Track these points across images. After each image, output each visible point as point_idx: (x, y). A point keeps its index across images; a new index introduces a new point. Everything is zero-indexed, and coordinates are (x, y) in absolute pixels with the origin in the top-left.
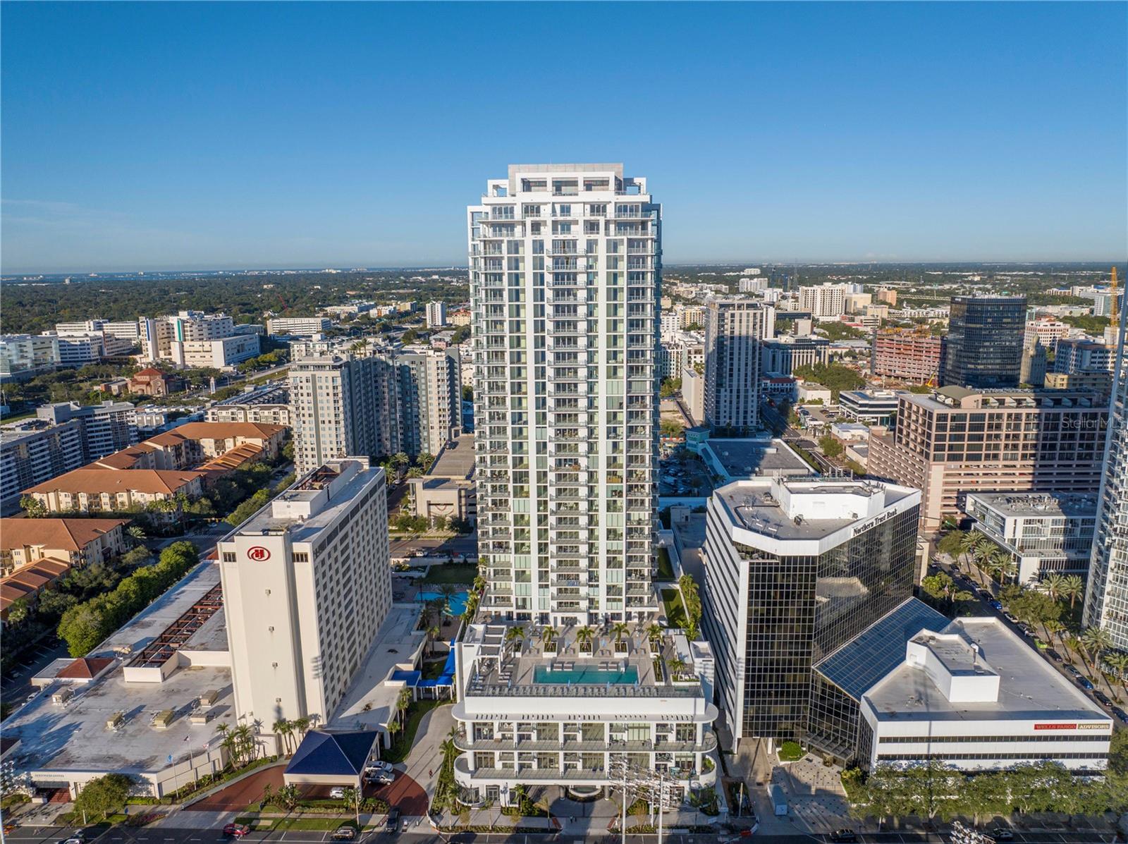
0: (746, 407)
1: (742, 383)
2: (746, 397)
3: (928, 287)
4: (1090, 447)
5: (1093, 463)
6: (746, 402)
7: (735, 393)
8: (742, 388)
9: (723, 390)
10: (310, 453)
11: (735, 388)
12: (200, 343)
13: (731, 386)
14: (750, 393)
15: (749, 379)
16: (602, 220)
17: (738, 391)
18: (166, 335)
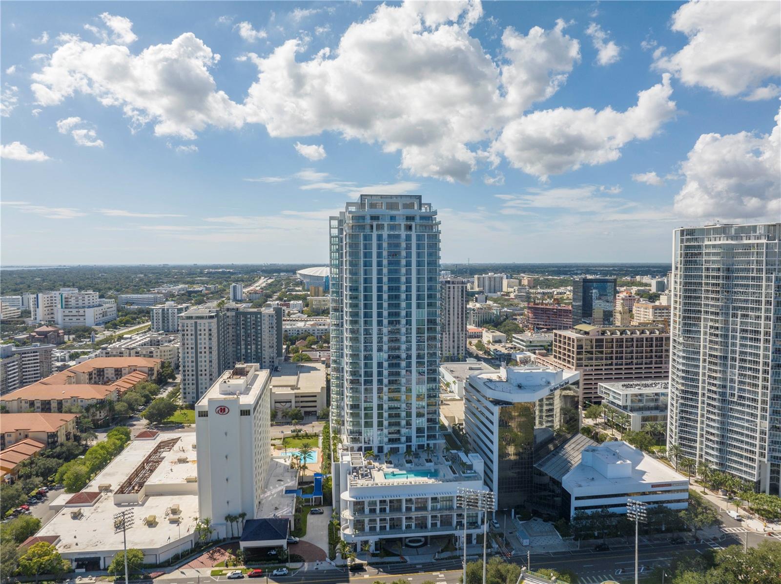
0: (458, 344)
1: (456, 329)
2: (458, 338)
3: (550, 277)
4: (661, 357)
5: (663, 366)
6: (458, 341)
7: (451, 336)
8: (456, 333)
9: (444, 333)
10: (190, 373)
11: (451, 333)
12: (77, 310)
13: (449, 331)
14: (461, 336)
15: (460, 327)
16: (413, 224)
17: (454, 334)
18: (50, 305)
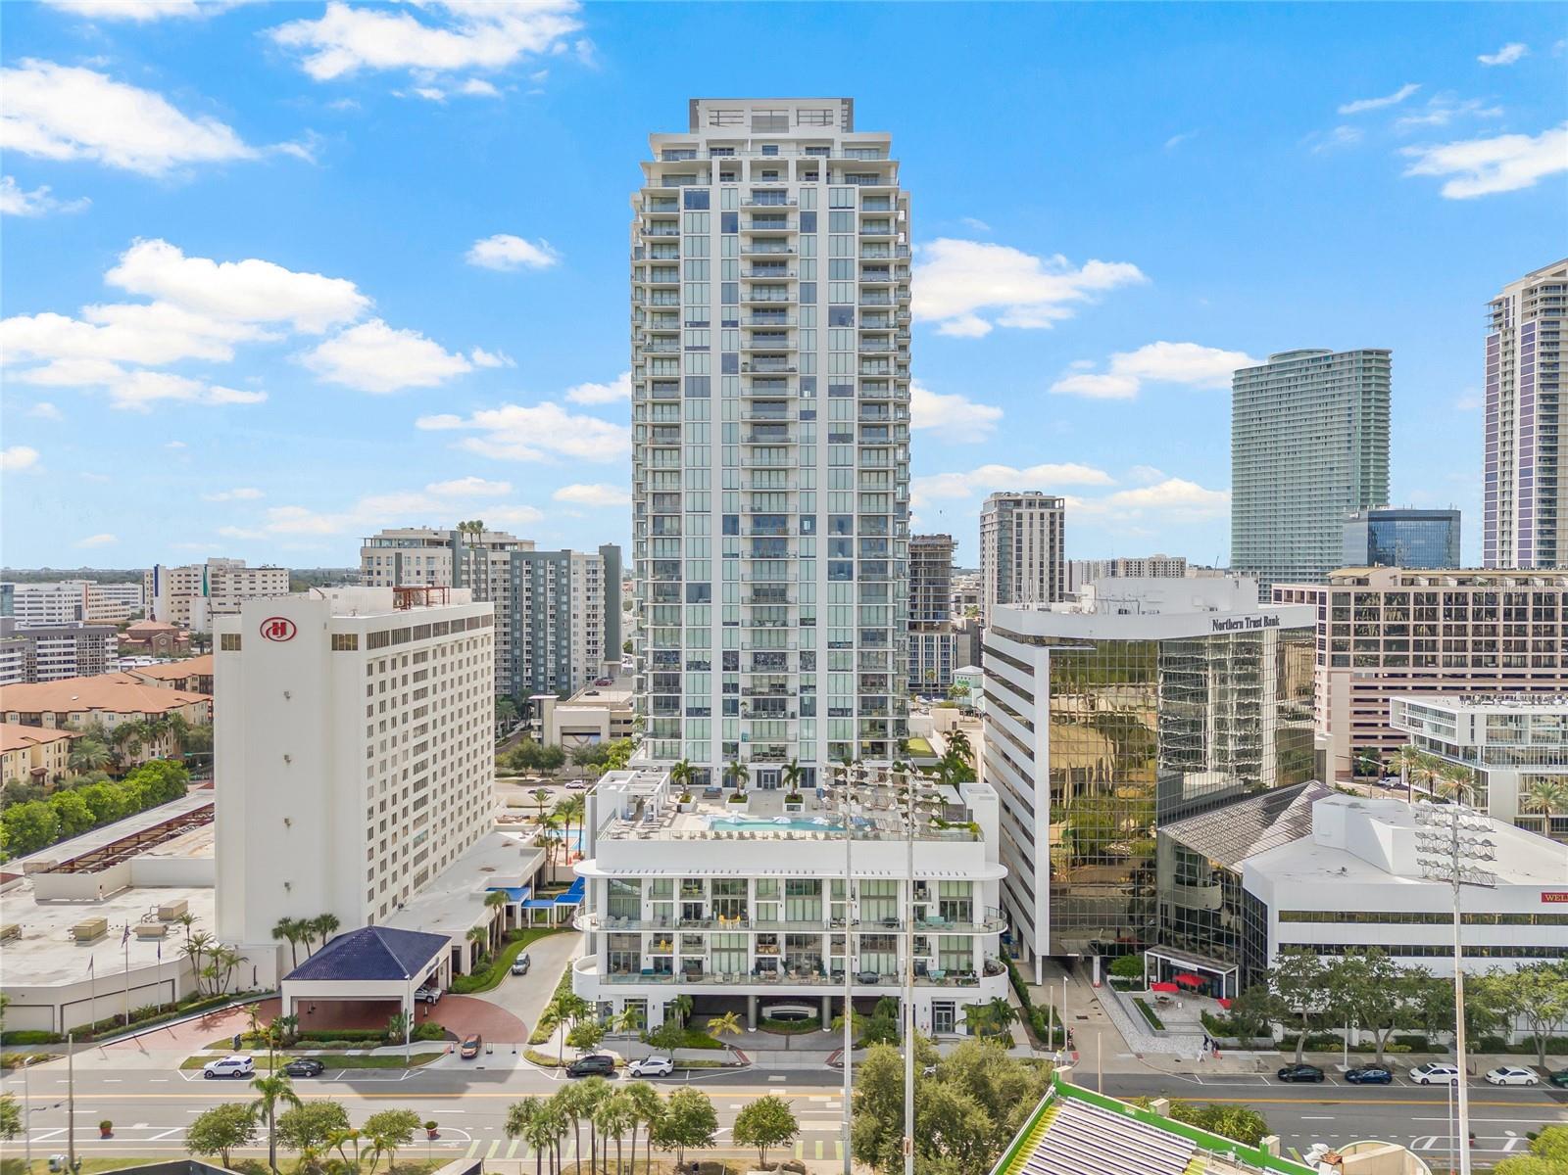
16: (822, 160)
18: (184, 591)
